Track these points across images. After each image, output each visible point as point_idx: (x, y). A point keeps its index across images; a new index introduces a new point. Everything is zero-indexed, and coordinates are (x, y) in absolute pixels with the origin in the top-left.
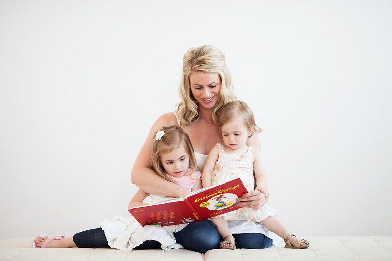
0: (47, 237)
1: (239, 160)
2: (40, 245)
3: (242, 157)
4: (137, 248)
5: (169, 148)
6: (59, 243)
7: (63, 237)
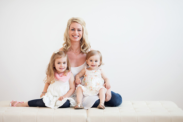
0: (16, 102)
1: (95, 73)
2: (13, 105)
3: (96, 71)
4: (60, 107)
5: (60, 56)
6: (21, 105)
7: (23, 102)
